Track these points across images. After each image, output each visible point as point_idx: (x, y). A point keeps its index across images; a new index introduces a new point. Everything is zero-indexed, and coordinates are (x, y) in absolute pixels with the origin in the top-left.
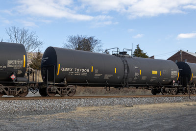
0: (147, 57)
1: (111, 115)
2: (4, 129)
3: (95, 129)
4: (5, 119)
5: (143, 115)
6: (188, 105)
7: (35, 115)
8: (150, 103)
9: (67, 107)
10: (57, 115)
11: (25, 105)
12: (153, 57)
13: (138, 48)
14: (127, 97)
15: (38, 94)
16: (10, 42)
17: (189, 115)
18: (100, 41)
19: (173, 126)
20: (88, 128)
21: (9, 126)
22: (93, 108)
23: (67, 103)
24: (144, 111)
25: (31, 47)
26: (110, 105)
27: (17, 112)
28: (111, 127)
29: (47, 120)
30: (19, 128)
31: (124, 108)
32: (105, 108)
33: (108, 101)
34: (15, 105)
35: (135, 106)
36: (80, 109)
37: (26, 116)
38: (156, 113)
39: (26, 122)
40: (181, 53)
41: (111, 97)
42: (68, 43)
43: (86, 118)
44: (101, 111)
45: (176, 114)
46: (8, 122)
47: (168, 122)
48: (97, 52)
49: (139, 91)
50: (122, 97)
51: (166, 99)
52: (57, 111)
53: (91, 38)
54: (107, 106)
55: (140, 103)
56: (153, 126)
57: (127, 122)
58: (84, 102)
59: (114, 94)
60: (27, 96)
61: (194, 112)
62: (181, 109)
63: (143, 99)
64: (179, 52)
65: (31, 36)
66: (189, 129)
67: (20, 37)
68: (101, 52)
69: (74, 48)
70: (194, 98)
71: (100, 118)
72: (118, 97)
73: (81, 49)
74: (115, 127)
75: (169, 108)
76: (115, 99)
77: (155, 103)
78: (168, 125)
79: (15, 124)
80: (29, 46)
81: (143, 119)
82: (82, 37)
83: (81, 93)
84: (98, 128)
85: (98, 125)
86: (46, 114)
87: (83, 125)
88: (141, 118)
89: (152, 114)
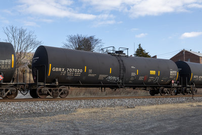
0: (149, 56)
1: (112, 117)
2: (3, 132)
3: (96, 131)
4: (4, 122)
5: (145, 116)
6: (192, 106)
7: (34, 117)
8: (153, 104)
9: (67, 108)
10: (57, 117)
11: (24, 107)
12: (155, 57)
13: (140, 47)
14: (129, 98)
16: (8, 42)
17: (193, 116)
18: (100, 40)
19: (176, 127)
20: (88, 130)
21: (7, 128)
22: (94, 110)
23: (67, 104)
24: (146, 112)
25: (29, 48)
26: (111, 106)
27: (15, 114)
28: (112, 129)
29: (46, 123)
30: (17, 130)
31: (126, 110)
32: (106, 109)
33: (108, 102)
34: (13, 107)
35: (137, 107)
36: (81, 111)
38: (159, 114)
39: (25, 124)
40: (184, 53)
41: (112, 98)
42: (67, 43)
43: (86, 120)
44: (102, 112)
45: (179, 115)
46: (6, 125)
47: (170, 124)
48: (98, 52)
49: (141, 92)
50: (124, 98)
51: (169, 99)
52: (56, 113)
53: (91, 38)
54: (109, 108)
55: (142, 104)
56: (155, 127)
57: (129, 124)
58: (85, 103)
61: (196, 113)
62: (185, 110)
63: (145, 100)
64: (182, 52)
65: (30, 36)
67: (18, 36)
69: (74, 47)
70: (197, 98)
71: (101, 120)
72: (119, 98)
73: (81, 49)
74: (117, 129)
75: (172, 109)
76: (116, 100)
77: (157, 104)
78: (171, 127)
79: (14, 127)
80: (28, 45)
81: (145, 121)
82: (83, 36)
83: (82, 94)
84: (99, 130)
85: (99, 127)
86: (46, 116)
87: (84, 127)
88: (143, 120)
89: (154, 115)
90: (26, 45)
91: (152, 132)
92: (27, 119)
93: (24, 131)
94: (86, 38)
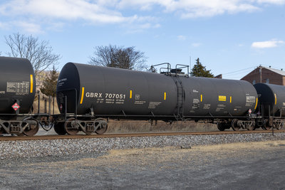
0: (211, 76)
1: (159, 161)
2: (5, 183)
3: (136, 180)
4: (6, 168)
5: (206, 160)
6: (271, 145)
7: (49, 161)
8: (216, 143)
9: (95, 149)
10: (81, 161)
11: (35, 148)
12: (220, 76)
13: (198, 63)
14: (183, 134)
15: (52, 131)
16: (12, 56)
17: (273, 160)
18: (142, 53)
19: (249, 175)
20: (126, 180)
21: (12, 178)
22: (134, 151)
23: (95, 144)
24: (207, 154)
25: (42, 64)
26: (157, 146)
27: (23, 158)
28: (159, 177)
29: (65, 171)
30: (26, 180)
31: (178, 151)
32: (151, 150)
33: (154, 141)
34: (20, 147)
35: (194, 147)
36: (115, 153)
37: (36, 164)
38: (225, 157)
39: (36, 172)
40: (260, 71)
41: (159, 135)
42: (96, 57)
43: (122, 166)
44: (145, 155)
45: (253, 158)
46: (9, 173)
47: (242, 170)
48: (139, 70)
49: (200, 125)
50: (176, 134)
51: (239, 136)
52: (80, 156)
53: (129, 50)
54: (154, 148)
55: (202, 143)
56: (220, 176)
57: (183, 171)
58: (120, 142)
60: (37, 134)
61: (277, 155)
62: (262, 151)
63: (206, 137)
64: (258, 69)
65: (42, 48)
67: (27, 49)
68: (144, 70)
69: (105, 64)
70: (280, 135)
71: (144, 166)
72: (169, 135)
73: (115, 66)
74: (166, 178)
75: (243, 150)
76: (165, 138)
77: (223, 142)
78: (242, 175)
79: (20, 175)
80: (40, 61)
81: (206, 166)
82: (117, 47)
83: (116, 129)
84: (141, 179)
85: (141, 175)
86: (66, 160)
87: (119, 175)
88: (203, 165)
89: (219, 158)
90: (37, 61)
91: (216, 182)
92: (40, 164)
93: (36, 182)
94: (122, 50)
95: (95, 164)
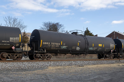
0: (93, 35)
1: (70, 72)
2: (3, 80)
3: (60, 80)
4: (3, 74)
5: (90, 71)
6: (119, 65)
7: (22, 71)
8: (95, 64)
9: (42, 66)
10: (36, 71)
11: (16, 65)
12: (96, 35)
13: (87, 29)
14: (80, 60)
16: (6, 26)
17: (120, 72)
18: (63, 25)
19: (109, 78)
20: (55, 80)
21: (5, 78)
22: (59, 67)
23: (42, 64)
24: (91, 69)
26: (69, 65)
27: (10, 70)
28: (70, 79)
29: (29, 75)
30: (12, 79)
31: (78, 67)
32: (66, 67)
33: (68, 63)
34: (9, 65)
35: (85, 66)
36: (51, 68)
37: (16, 72)
38: (98, 70)
39: (16, 76)
40: (114, 33)
41: (70, 60)
42: (43, 26)
43: (54, 74)
44: (64, 69)
45: (111, 71)
46: (5, 76)
47: (106, 76)
48: (61, 32)
49: (88, 57)
50: (77, 60)
51: (105, 61)
52: (35, 69)
53: (57, 24)
55: (88, 64)
56: (96, 78)
57: (80, 76)
58: (53, 63)
59: (72, 58)
61: (122, 70)
62: (115, 68)
63: (90, 62)
64: (113, 32)
65: (20, 22)
66: (119, 81)
67: (13, 23)
68: (64, 32)
69: (46, 29)
70: (122, 61)
71: (63, 74)
72: (74, 60)
73: (51, 30)
74: (73, 79)
75: (106, 67)
76: (73, 62)
77: (98, 64)
78: (106, 78)
79: (9, 77)
81: (90, 74)
82: (52, 22)
84: (62, 80)
85: (62, 78)
86: (29, 71)
87: (53, 78)
88: (89, 74)
89: (96, 71)
91: (94, 81)
92: (18, 73)
93: (16, 80)
94: (54, 24)
95: (42, 73)
